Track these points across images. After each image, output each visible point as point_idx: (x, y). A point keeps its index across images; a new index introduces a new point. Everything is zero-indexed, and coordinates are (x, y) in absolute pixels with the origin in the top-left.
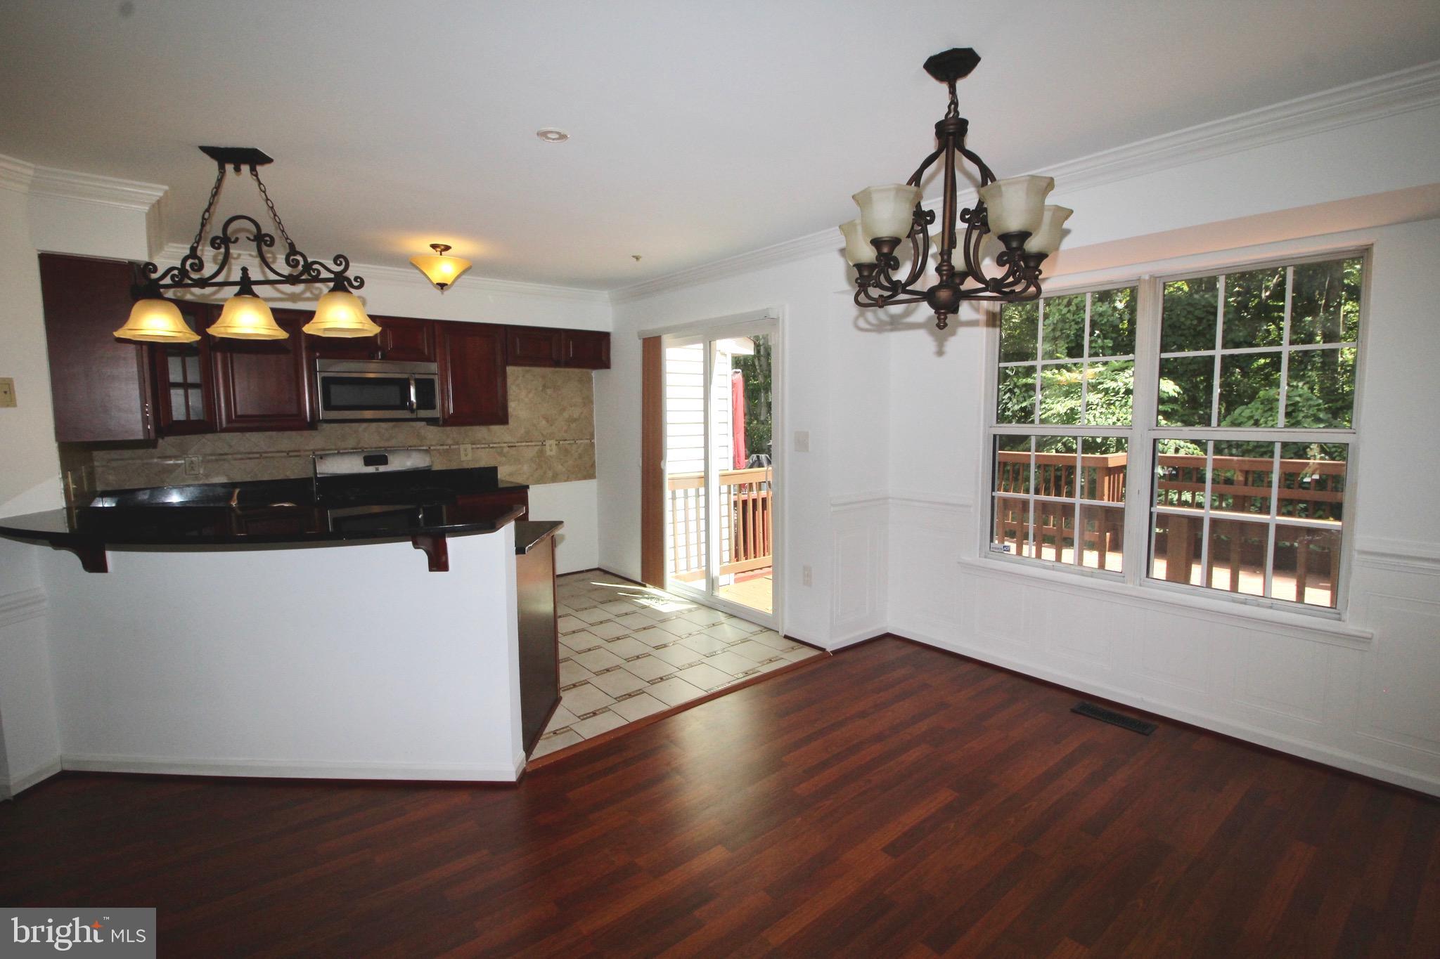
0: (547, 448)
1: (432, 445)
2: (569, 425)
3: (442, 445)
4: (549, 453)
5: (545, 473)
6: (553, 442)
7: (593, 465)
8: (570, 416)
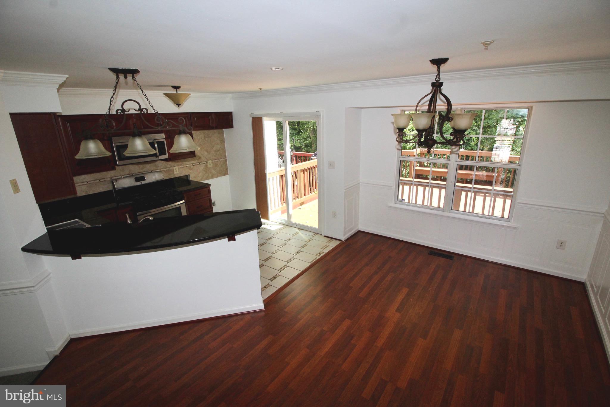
0: (209, 164)
1: (161, 169)
2: (216, 153)
3: (165, 168)
4: (209, 166)
5: (208, 175)
6: (210, 161)
7: (227, 169)
8: (216, 149)
